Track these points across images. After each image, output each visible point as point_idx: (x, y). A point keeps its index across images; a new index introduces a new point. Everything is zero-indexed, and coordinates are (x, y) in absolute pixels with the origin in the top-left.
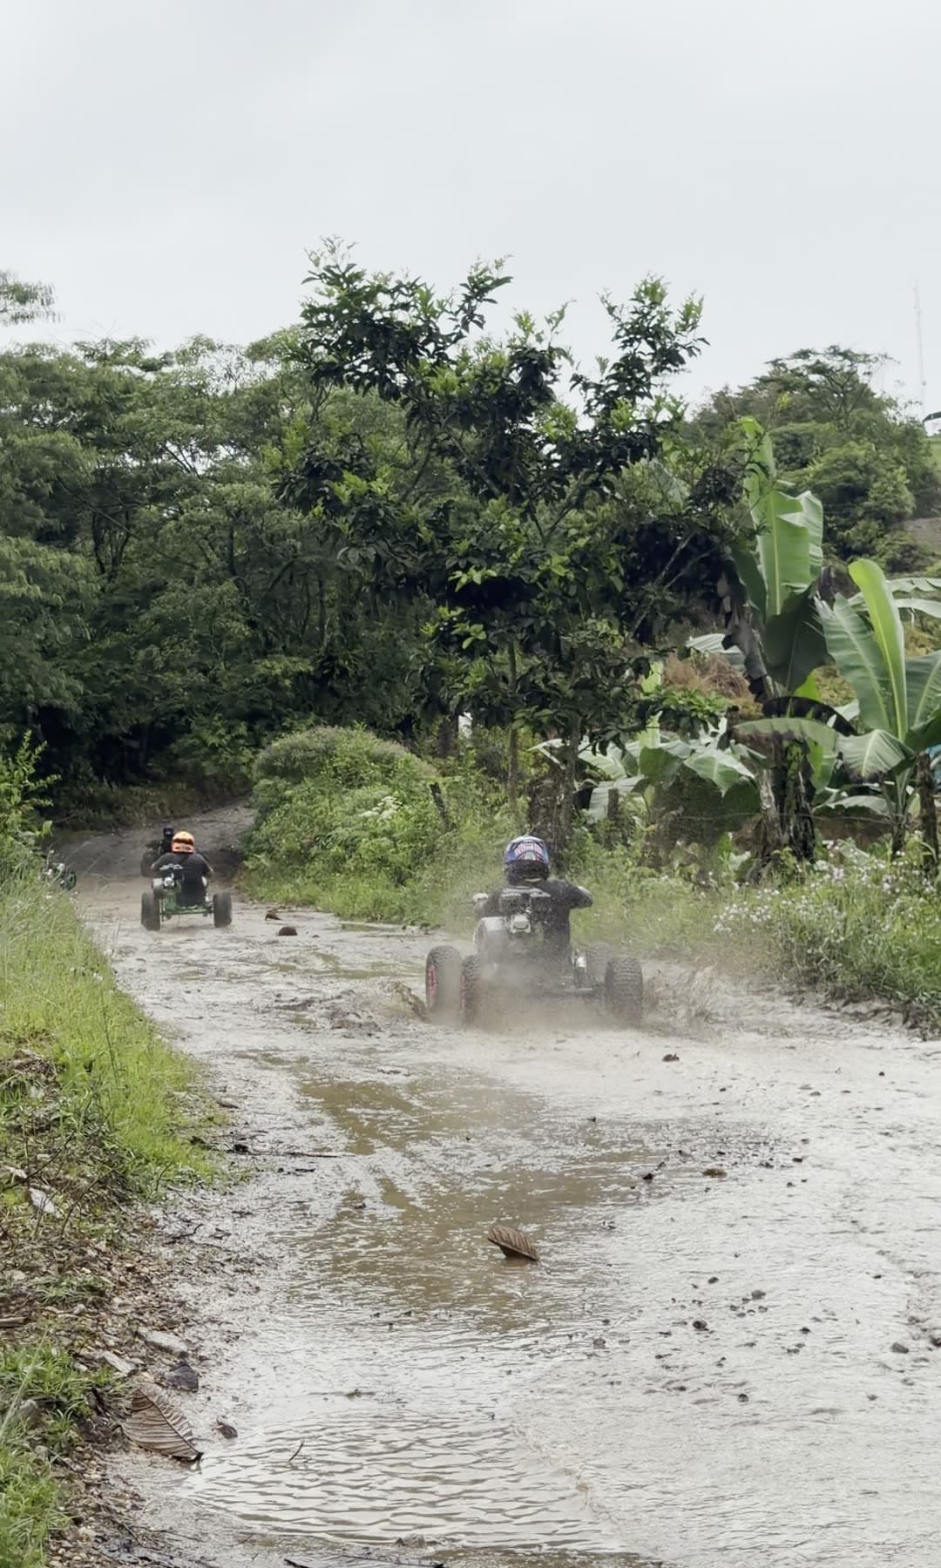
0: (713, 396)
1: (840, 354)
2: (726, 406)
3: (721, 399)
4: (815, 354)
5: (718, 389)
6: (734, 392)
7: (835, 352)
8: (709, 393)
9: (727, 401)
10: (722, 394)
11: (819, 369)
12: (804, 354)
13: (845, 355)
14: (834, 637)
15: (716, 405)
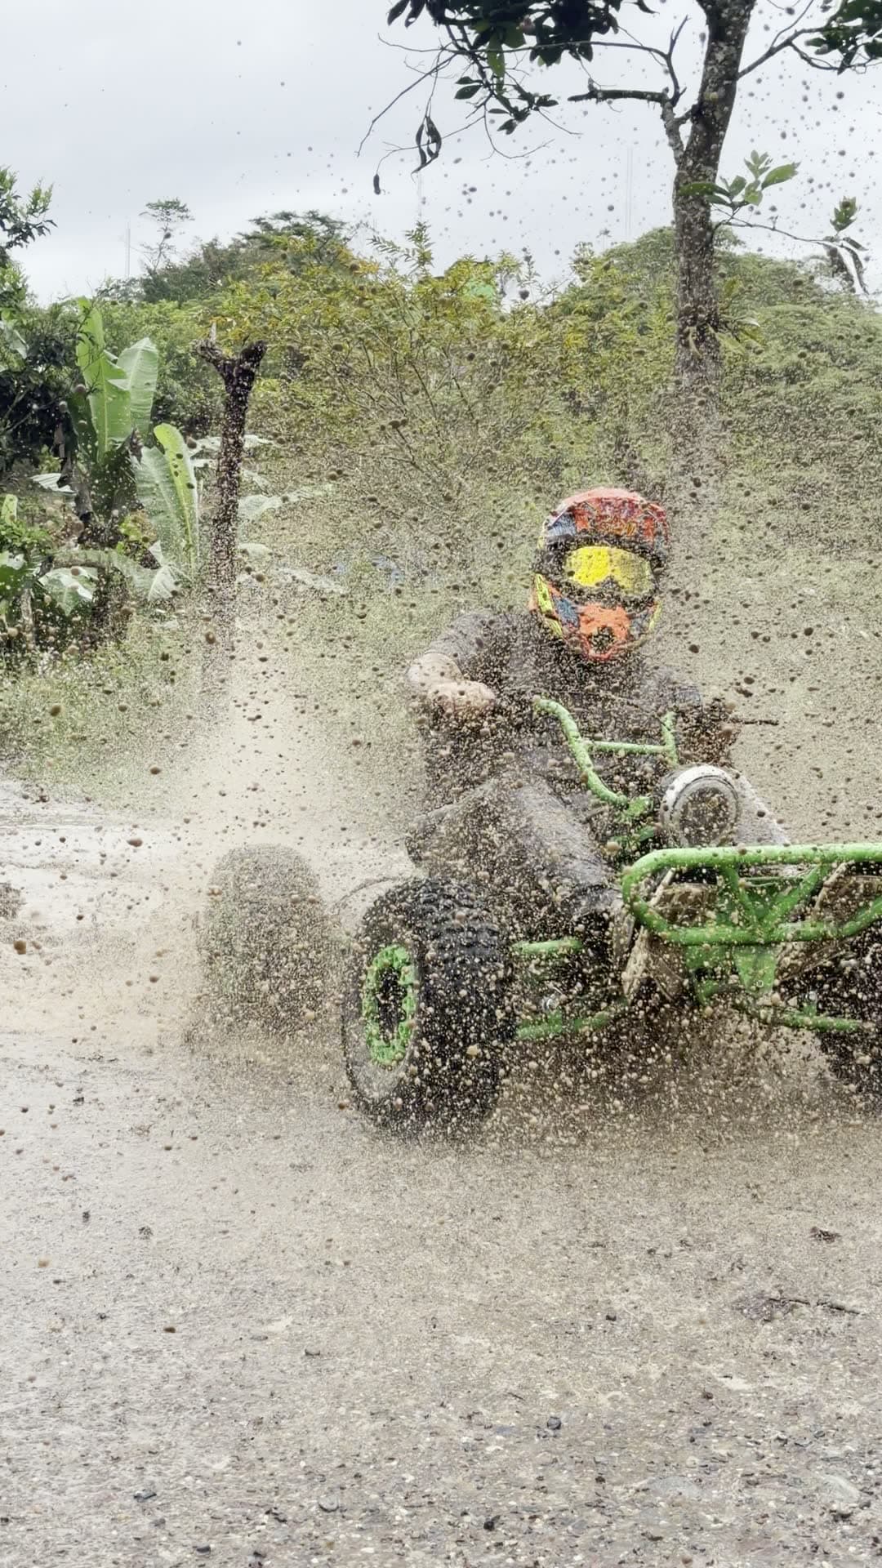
0: (203, 247)
1: (319, 219)
2: (214, 258)
3: (211, 250)
4: (295, 216)
5: (207, 240)
6: (225, 243)
7: (314, 216)
8: (199, 243)
9: (216, 252)
10: (212, 245)
11: (299, 230)
12: (286, 216)
13: (323, 221)
14: (145, 485)
15: (206, 255)
